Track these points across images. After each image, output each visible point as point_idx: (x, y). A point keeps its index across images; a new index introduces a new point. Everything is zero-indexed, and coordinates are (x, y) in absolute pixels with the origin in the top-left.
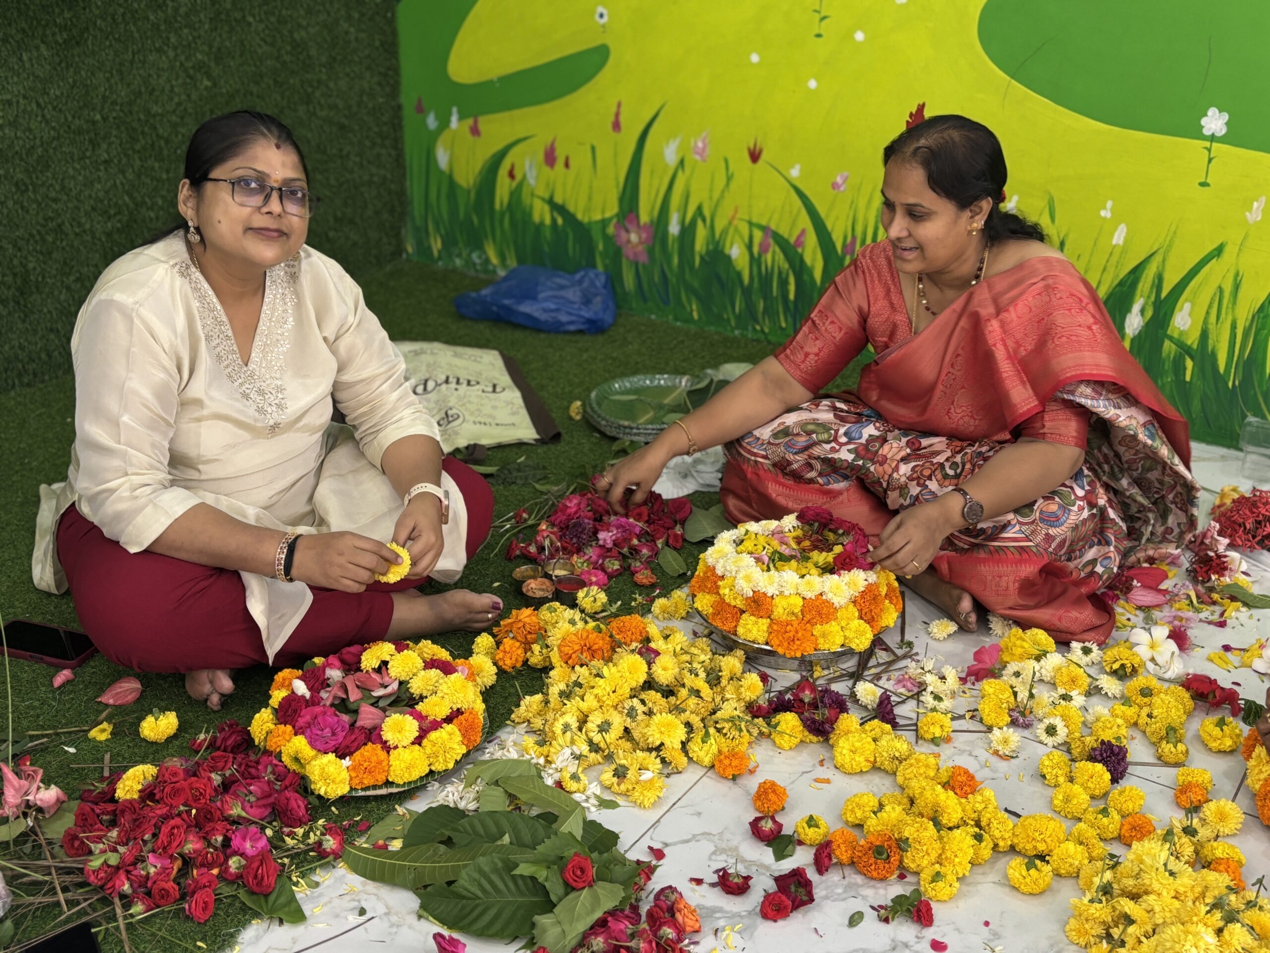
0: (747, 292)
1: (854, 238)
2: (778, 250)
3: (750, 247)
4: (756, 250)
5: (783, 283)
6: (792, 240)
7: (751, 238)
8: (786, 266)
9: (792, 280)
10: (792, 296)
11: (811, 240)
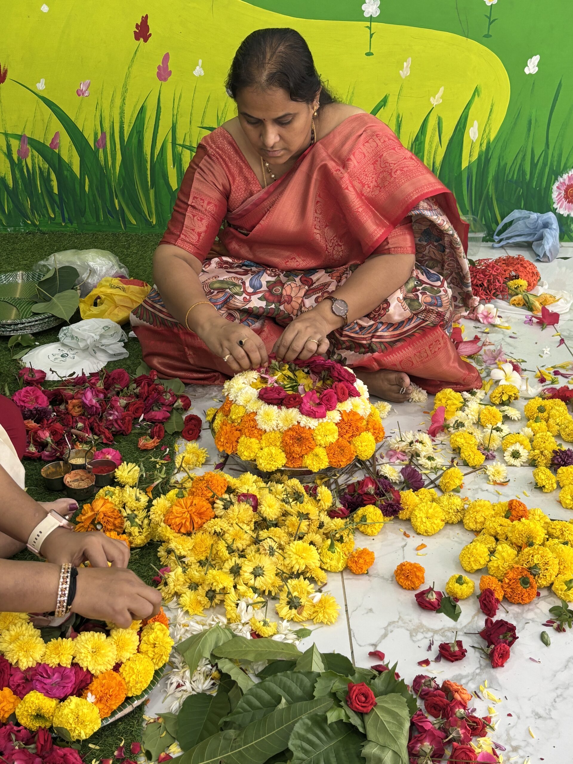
0: (13, 194)
1: (103, 134)
2: (36, 153)
3: (9, 154)
4: (15, 157)
5: (46, 181)
6: (48, 144)
7: (9, 146)
8: (47, 166)
9: (53, 177)
10: (56, 191)
11: (65, 141)
